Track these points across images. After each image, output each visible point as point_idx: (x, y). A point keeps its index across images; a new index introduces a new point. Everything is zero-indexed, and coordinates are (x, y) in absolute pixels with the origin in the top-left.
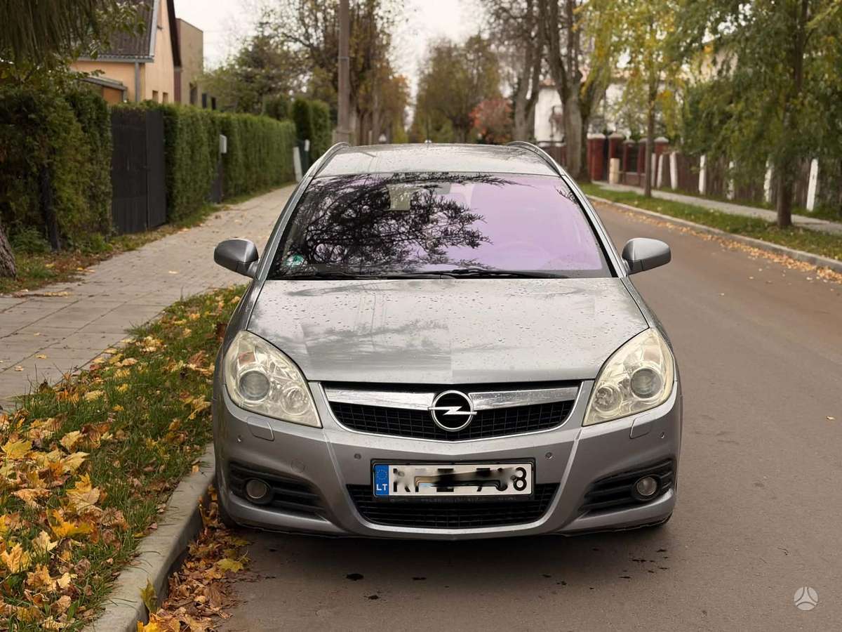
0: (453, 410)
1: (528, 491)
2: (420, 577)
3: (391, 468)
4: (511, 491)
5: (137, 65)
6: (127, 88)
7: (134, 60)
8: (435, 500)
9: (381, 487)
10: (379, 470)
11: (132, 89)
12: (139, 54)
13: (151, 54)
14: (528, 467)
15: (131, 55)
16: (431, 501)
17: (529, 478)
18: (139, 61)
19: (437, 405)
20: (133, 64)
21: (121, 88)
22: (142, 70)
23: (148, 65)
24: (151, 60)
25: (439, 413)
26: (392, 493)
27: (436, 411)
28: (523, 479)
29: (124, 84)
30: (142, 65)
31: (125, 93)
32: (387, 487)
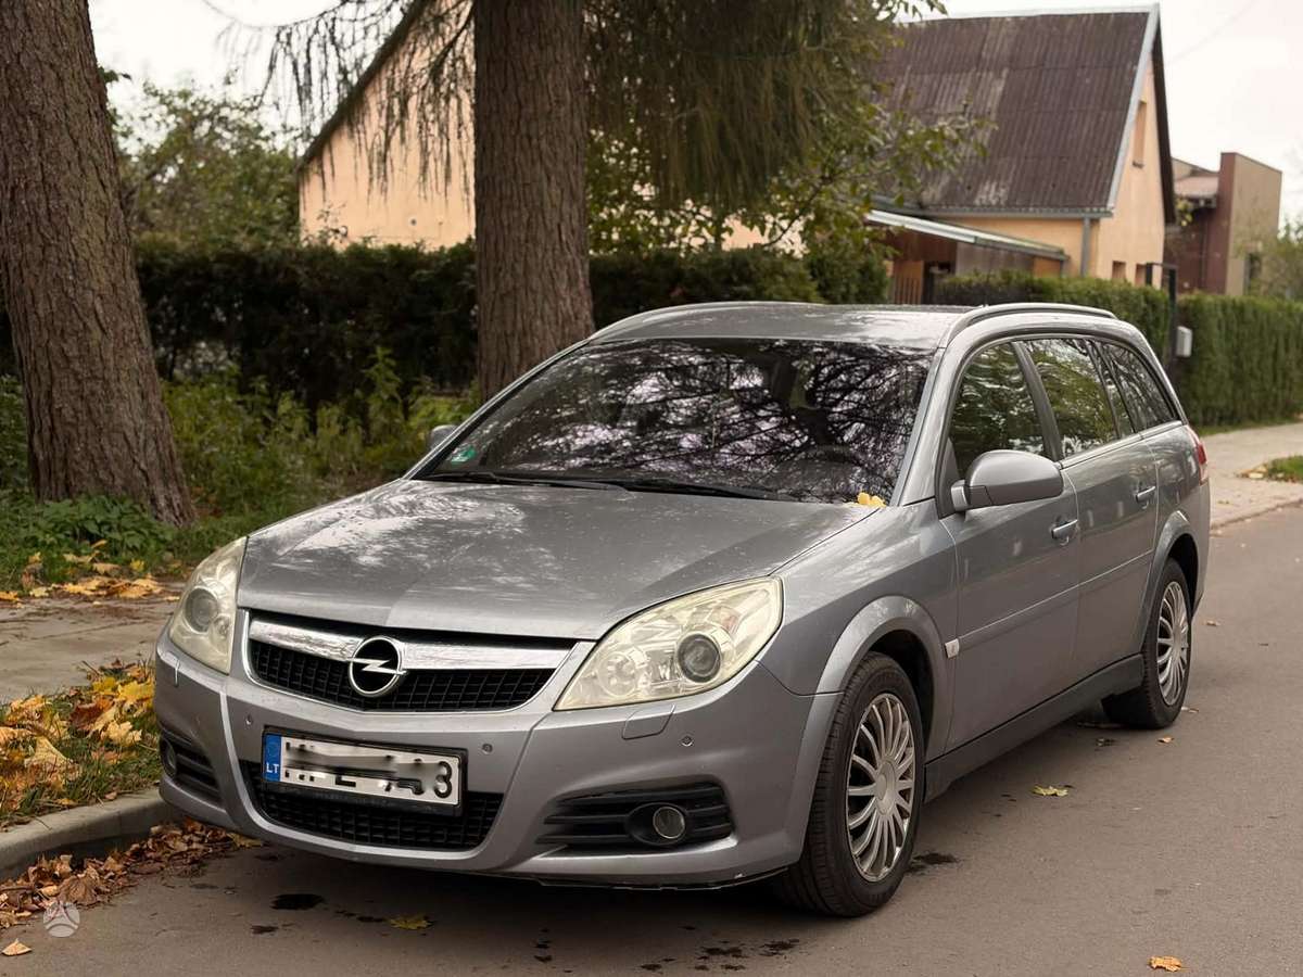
0: (374, 666)
1: (453, 800)
2: (375, 917)
3: (284, 740)
4: (429, 797)
5: (1087, 222)
6: (1069, 258)
7: (1083, 215)
8: (332, 797)
9: (272, 768)
10: (271, 741)
11: (1076, 259)
12: (1091, 205)
13: (1110, 204)
14: (454, 762)
15: (1079, 206)
16: (327, 796)
17: (455, 780)
18: (1092, 216)
19: (358, 656)
20: (1081, 220)
21: (1061, 257)
22: (1095, 229)
23: (1104, 221)
24: (1109, 214)
25: (358, 667)
26: (283, 779)
27: (355, 664)
28: (446, 779)
29: (1067, 252)
30: (1095, 222)
31: (1065, 266)
32: (279, 769)
